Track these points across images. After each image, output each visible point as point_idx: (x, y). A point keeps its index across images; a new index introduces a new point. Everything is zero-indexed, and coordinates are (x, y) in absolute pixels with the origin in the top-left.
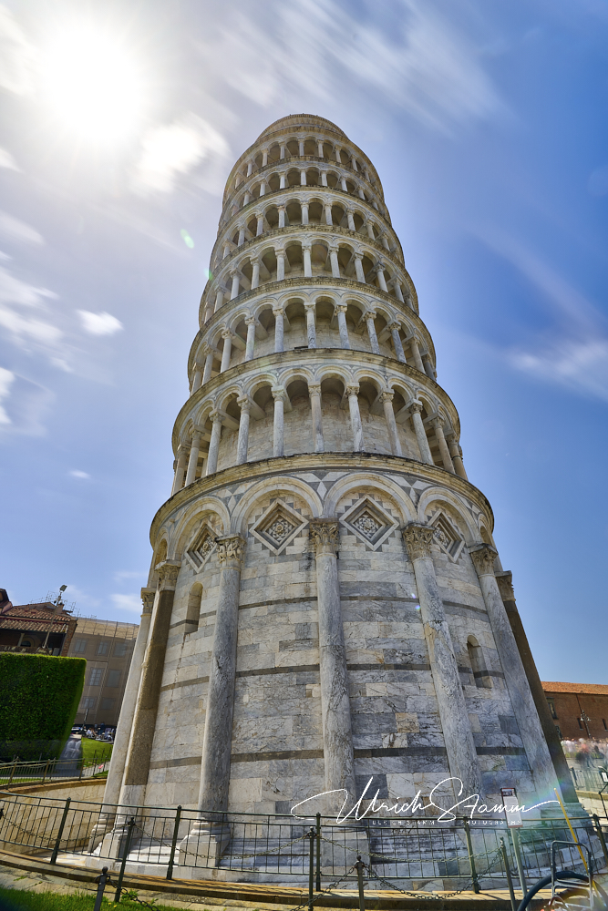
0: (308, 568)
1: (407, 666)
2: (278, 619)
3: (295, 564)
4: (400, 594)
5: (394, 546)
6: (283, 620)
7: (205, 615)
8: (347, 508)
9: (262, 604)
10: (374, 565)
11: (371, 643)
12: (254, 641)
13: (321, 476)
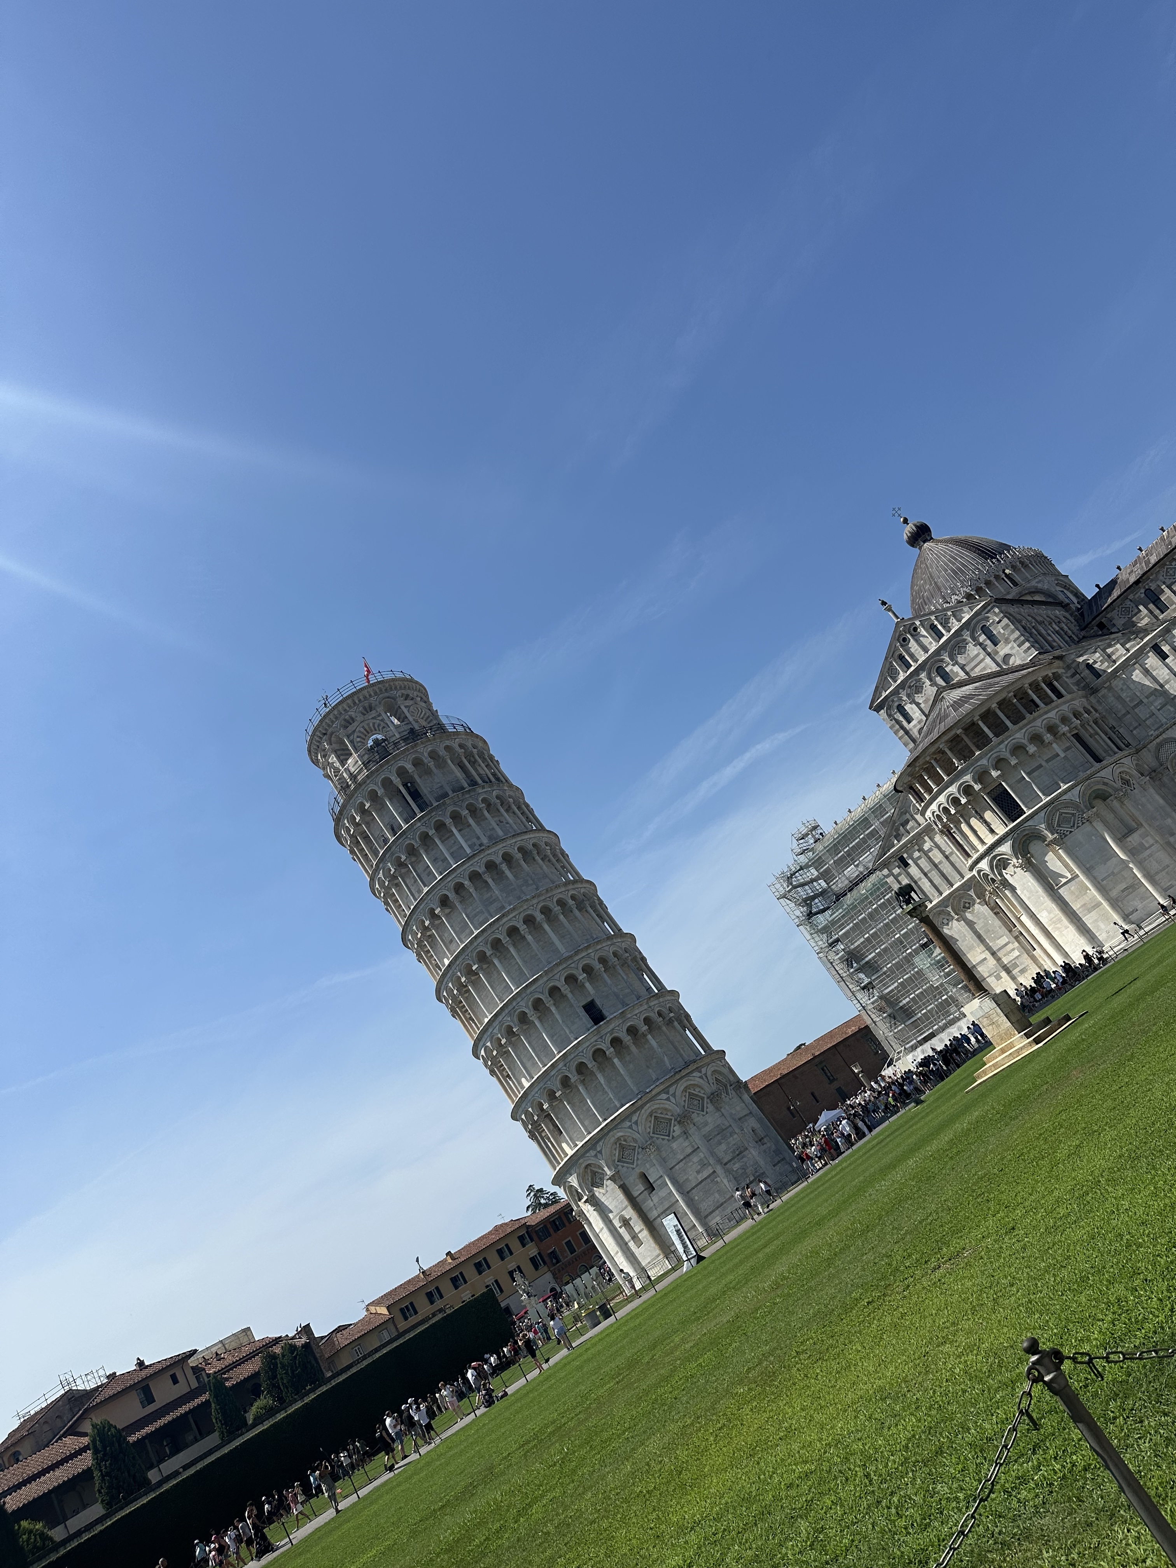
0: (687, 1138)
1: (741, 1153)
2: (690, 1164)
3: (681, 1140)
4: (724, 1127)
5: (711, 1108)
6: (691, 1163)
7: (654, 1182)
8: (685, 1101)
9: (679, 1162)
10: (709, 1121)
11: (725, 1152)
12: (685, 1178)
13: (668, 1093)
